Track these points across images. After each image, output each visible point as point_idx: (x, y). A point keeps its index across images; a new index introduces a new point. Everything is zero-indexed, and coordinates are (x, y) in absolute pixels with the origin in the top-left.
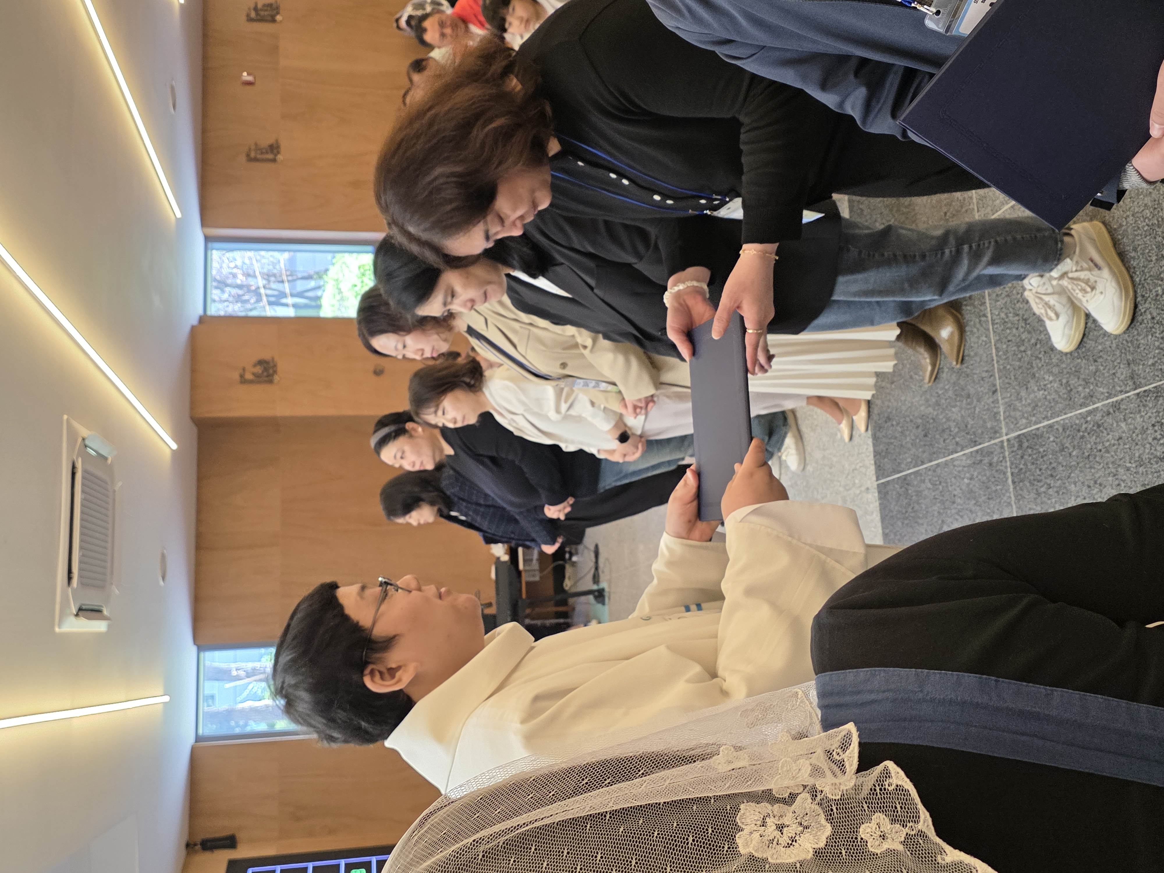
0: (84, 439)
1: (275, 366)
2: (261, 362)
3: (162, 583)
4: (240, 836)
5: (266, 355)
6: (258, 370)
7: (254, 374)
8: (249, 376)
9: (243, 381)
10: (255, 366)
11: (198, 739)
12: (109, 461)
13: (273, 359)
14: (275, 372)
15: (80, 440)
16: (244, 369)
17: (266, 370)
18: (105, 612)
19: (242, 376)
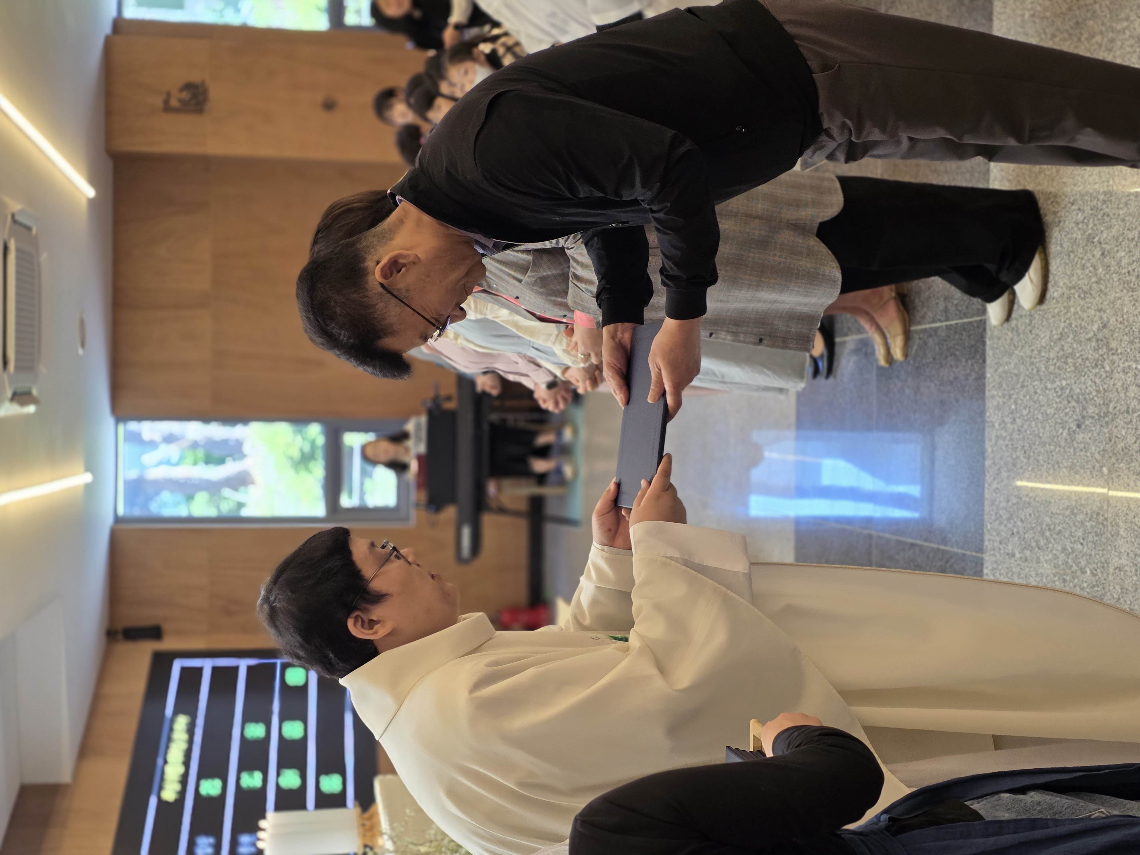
0: (13, 216)
1: (206, 91)
2: (189, 86)
3: (81, 351)
4: (166, 627)
5: (195, 77)
6: (185, 95)
7: (180, 101)
8: (174, 103)
9: (167, 108)
10: (181, 90)
11: (118, 520)
12: (34, 231)
13: (203, 83)
14: (206, 99)
15: (9, 217)
16: (169, 94)
17: (194, 96)
18: (35, 392)
19: (166, 102)
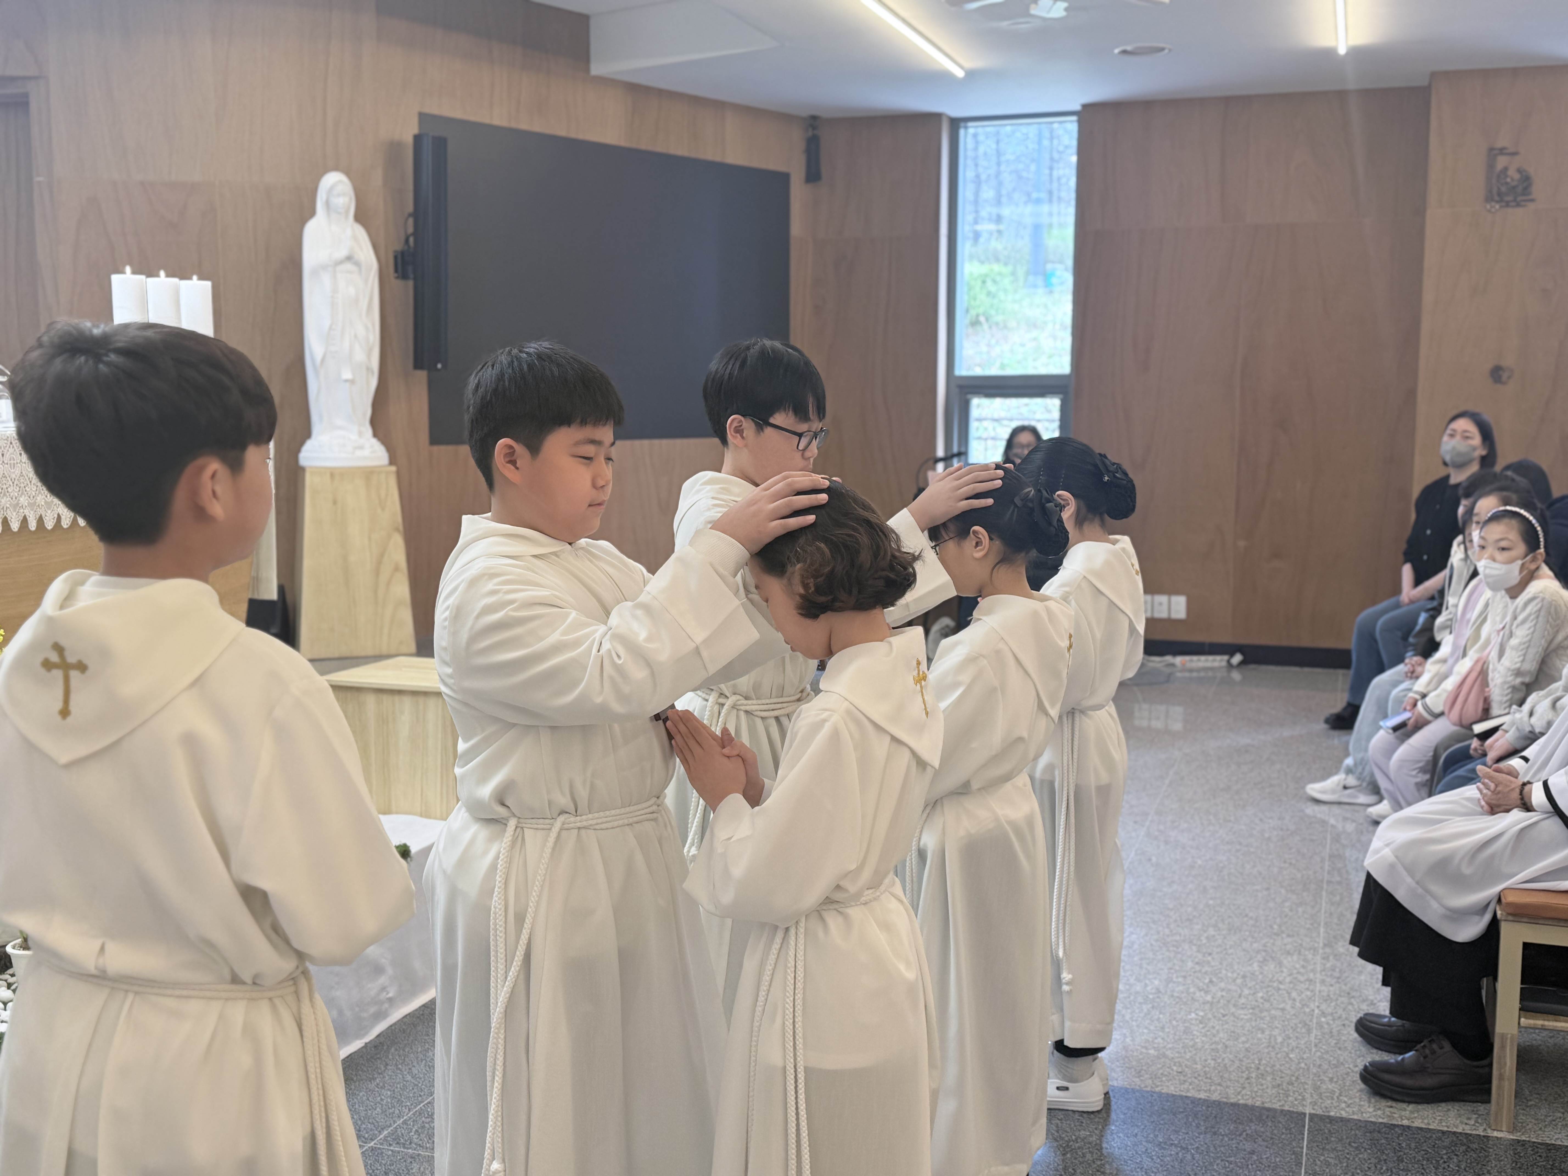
1: (1518, 205)
2: (1526, 180)
3: (1116, 51)
4: (821, 188)
5: (1541, 189)
6: (1513, 177)
7: (1506, 169)
8: (1502, 162)
9: (1493, 153)
10: (1521, 171)
13: (1532, 201)
14: (1507, 205)
16: (1514, 154)
17: (1513, 189)
19: (1502, 151)
